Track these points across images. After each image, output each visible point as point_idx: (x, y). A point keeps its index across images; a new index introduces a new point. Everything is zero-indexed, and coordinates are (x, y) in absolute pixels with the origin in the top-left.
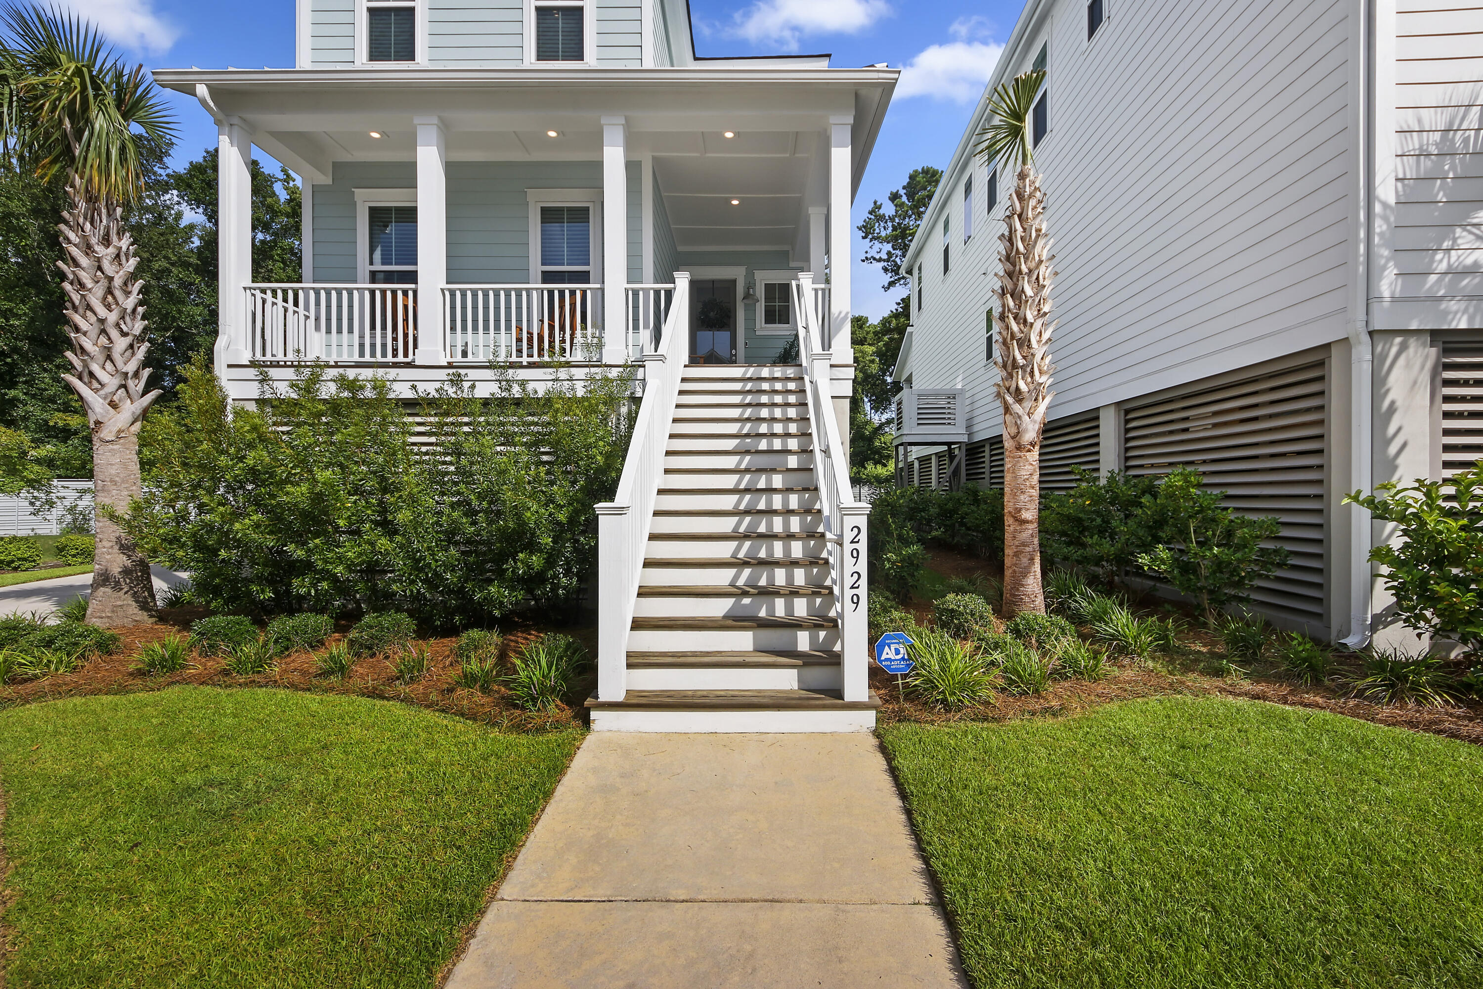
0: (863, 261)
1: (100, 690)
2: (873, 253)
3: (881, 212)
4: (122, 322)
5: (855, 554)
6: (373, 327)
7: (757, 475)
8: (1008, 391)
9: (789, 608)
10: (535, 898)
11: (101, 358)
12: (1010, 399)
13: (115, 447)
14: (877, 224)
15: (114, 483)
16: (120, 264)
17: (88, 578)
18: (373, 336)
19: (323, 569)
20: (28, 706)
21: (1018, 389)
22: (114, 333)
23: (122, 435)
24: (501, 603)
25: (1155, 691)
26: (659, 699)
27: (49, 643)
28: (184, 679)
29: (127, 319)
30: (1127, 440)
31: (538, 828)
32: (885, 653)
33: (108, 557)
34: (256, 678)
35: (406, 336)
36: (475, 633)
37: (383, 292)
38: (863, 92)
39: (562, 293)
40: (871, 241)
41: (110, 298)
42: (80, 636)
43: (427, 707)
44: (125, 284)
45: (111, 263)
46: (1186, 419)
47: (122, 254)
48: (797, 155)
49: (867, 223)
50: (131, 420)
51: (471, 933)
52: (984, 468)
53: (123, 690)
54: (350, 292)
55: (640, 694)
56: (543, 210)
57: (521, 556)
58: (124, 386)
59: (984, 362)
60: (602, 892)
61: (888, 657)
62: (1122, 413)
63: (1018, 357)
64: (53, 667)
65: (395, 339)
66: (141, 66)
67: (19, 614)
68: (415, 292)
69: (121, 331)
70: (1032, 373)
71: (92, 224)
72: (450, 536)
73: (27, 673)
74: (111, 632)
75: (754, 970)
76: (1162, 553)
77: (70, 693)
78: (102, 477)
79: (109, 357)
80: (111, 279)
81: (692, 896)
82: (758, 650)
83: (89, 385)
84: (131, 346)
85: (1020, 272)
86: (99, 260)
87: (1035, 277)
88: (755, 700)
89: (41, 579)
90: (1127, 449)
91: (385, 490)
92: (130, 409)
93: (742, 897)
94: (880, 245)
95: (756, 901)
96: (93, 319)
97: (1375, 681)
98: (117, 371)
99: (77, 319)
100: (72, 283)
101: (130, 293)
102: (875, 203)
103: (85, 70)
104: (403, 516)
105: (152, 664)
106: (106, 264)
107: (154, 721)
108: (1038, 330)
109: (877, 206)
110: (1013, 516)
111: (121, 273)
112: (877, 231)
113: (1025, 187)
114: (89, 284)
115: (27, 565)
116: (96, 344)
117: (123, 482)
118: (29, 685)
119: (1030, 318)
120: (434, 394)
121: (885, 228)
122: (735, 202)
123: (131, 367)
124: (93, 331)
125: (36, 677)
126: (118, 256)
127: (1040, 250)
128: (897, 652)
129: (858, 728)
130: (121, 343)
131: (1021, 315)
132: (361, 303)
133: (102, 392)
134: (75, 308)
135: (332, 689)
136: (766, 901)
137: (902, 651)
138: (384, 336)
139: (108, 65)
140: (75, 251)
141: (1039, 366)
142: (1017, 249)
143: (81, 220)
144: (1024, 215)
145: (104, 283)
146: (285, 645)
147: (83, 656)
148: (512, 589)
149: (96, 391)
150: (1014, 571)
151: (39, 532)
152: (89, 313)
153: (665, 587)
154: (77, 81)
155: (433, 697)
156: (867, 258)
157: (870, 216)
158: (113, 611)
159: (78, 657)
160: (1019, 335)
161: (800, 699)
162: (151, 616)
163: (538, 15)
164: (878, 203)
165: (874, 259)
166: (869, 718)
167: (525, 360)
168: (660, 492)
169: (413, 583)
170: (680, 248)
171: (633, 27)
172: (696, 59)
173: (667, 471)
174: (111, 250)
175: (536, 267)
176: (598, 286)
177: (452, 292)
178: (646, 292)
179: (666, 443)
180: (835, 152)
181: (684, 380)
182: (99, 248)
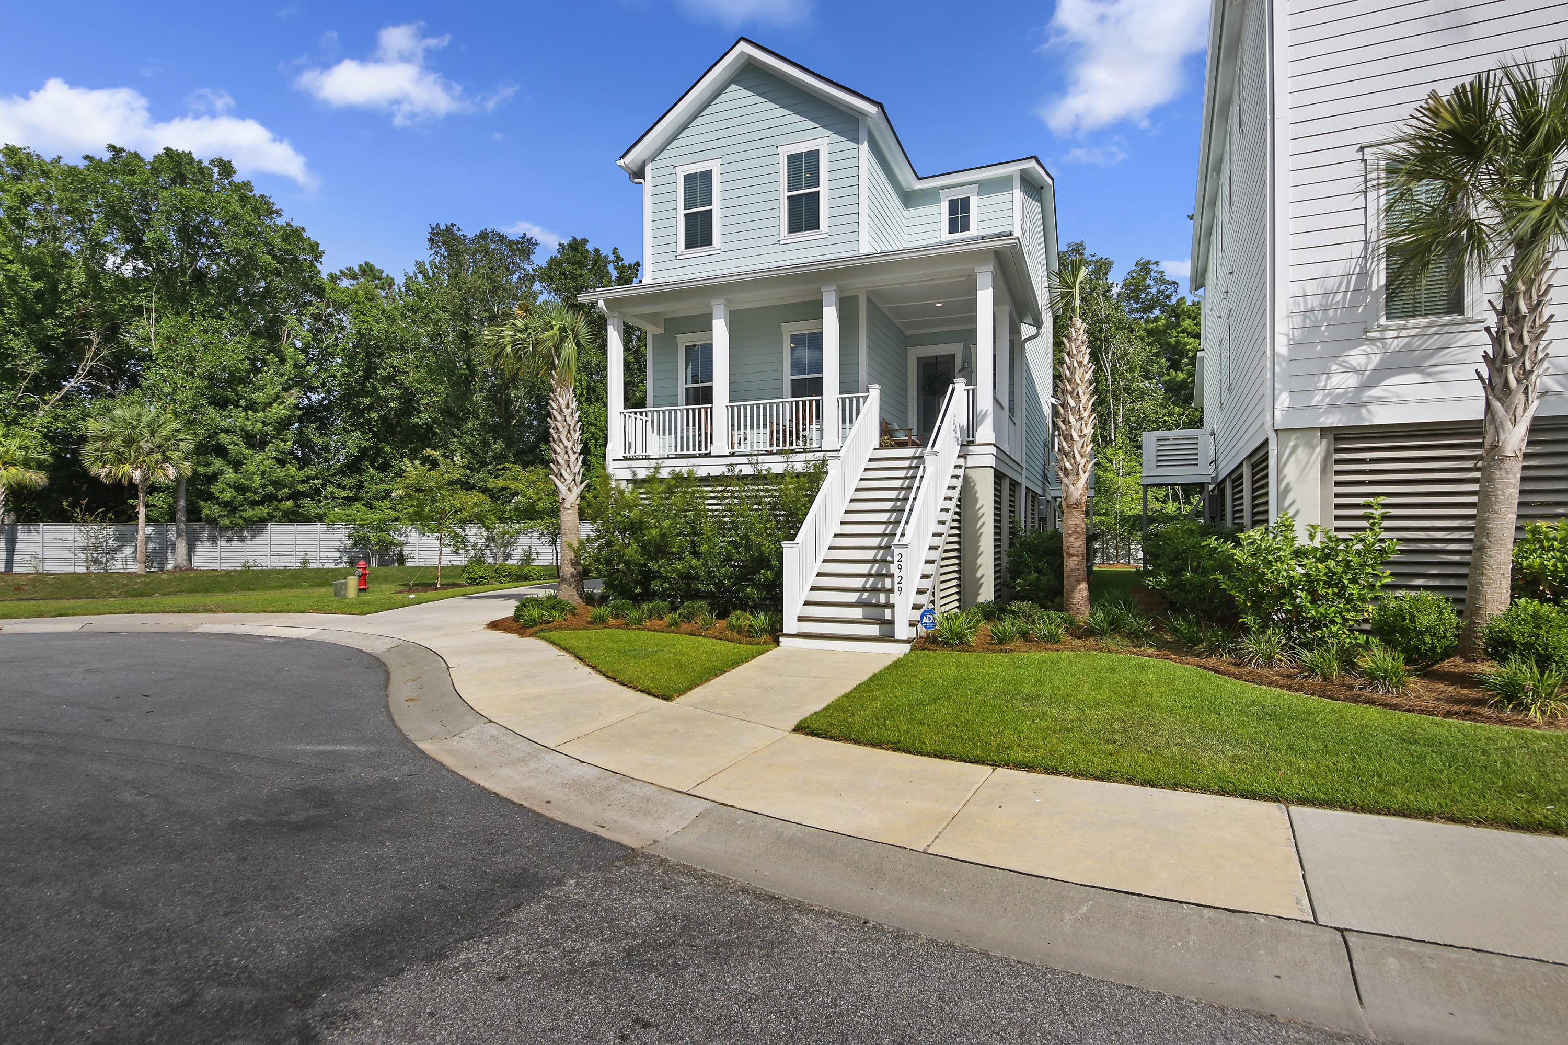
4: (573, 447)
6: (688, 425)
9: (887, 598)
11: (565, 466)
12: (1062, 475)
13: (569, 511)
15: (569, 530)
16: (573, 417)
18: (688, 431)
19: (666, 576)
20: (553, 632)
21: (1065, 468)
22: (570, 453)
23: (573, 505)
24: (753, 598)
26: (810, 634)
27: (553, 607)
28: (607, 627)
29: (575, 444)
33: (567, 569)
34: (640, 627)
35: (706, 434)
36: (738, 612)
37: (694, 410)
39: (804, 403)
41: (569, 435)
42: (564, 605)
43: (711, 638)
44: (575, 427)
45: (569, 417)
47: (574, 412)
50: (576, 497)
53: (586, 629)
54: (676, 411)
55: (806, 632)
56: (792, 336)
58: (574, 480)
63: (1066, 447)
64: (557, 617)
65: (700, 435)
68: (711, 408)
69: (573, 451)
71: (561, 398)
72: (727, 560)
79: (569, 466)
80: (570, 426)
82: (865, 617)
83: (560, 480)
84: (577, 459)
86: (565, 416)
87: (1075, 394)
91: (695, 534)
92: (577, 491)
96: (562, 446)
98: (571, 472)
99: (556, 447)
100: (553, 429)
101: (576, 431)
104: (704, 548)
106: (567, 418)
111: (573, 421)
114: (561, 429)
116: (563, 459)
120: (717, 474)
122: (939, 305)
123: (577, 470)
124: (562, 453)
126: (572, 413)
129: (900, 652)
130: (573, 457)
131: (1067, 419)
132: (681, 417)
133: (565, 484)
134: (554, 441)
135: (674, 632)
138: (694, 431)
140: (555, 413)
141: (1080, 452)
143: (557, 397)
145: (567, 427)
148: (758, 590)
149: (563, 483)
150: (1067, 589)
151: (454, 563)
152: (560, 444)
153: (826, 586)
155: (716, 634)
158: (569, 597)
159: (565, 614)
161: (876, 638)
163: (789, 201)
166: (907, 647)
167: (775, 449)
168: (836, 536)
169: (709, 585)
170: (908, 333)
171: (853, 200)
172: (919, 179)
173: (842, 523)
174: (570, 410)
175: (788, 377)
176: (819, 398)
177: (733, 408)
178: (851, 399)
179: (846, 505)
180: (980, 293)
181: (871, 460)
182: (564, 410)
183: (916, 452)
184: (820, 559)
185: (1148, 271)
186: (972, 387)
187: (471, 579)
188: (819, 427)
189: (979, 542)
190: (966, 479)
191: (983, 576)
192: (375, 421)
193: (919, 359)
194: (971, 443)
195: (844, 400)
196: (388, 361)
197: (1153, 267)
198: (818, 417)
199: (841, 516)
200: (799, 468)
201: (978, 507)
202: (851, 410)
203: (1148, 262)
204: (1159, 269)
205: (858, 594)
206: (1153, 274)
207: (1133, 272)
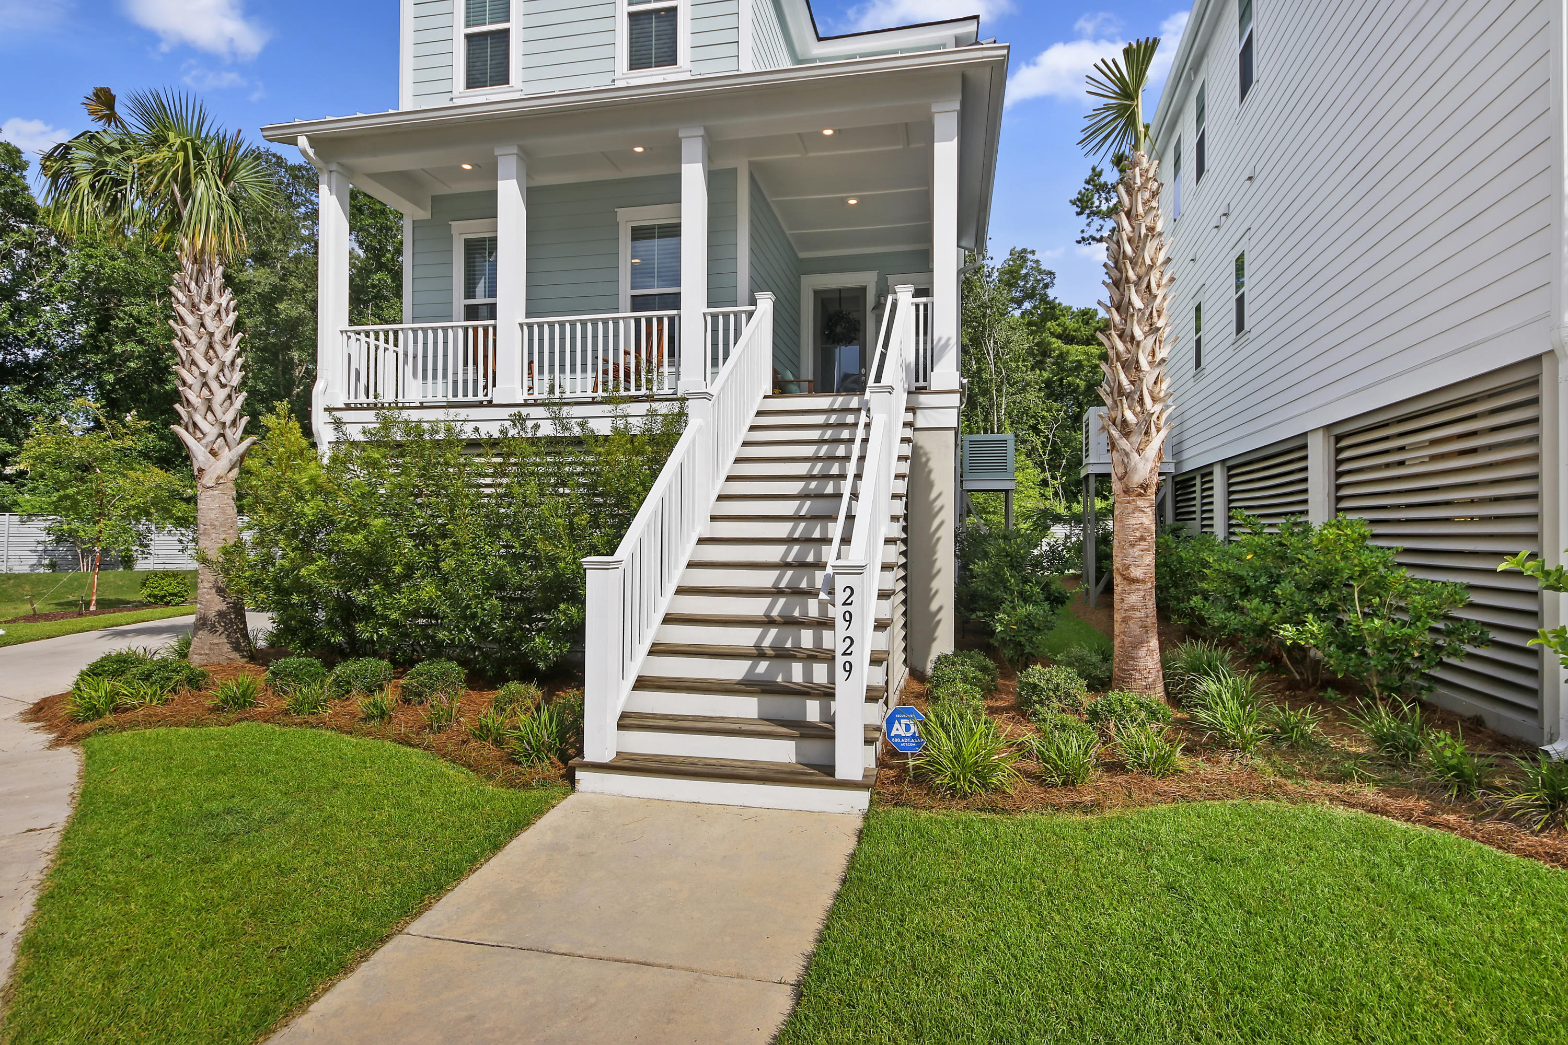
0: (1079, 242)
1: (182, 722)
2: (1092, 231)
3: (1102, 180)
4: (221, 375)
5: (848, 618)
6: (466, 364)
7: (812, 522)
8: (1114, 423)
9: (808, 673)
10: (436, 936)
11: (203, 409)
12: (1115, 433)
13: (215, 493)
14: (1096, 196)
15: (214, 527)
16: (221, 320)
17: (191, 619)
18: (465, 372)
19: (382, 615)
20: (124, 733)
21: (1124, 421)
22: (214, 385)
23: (221, 481)
24: (546, 655)
25: (1240, 793)
26: (646, 763)
27: (147, 677)
28: (251, 716)
29: (226, 370)
30: (1339, 475)
31: (474, 877)
32: (894, 728)
33: (208, 597)
34: (311, 719)
35: (486, 369)
36: (514, 686)
37: (465, 328)
38: (970, 72)
39: (649, 321)
40: (1088, 217)
41: (211, 352)
42: (174, 671)
43: (443, 756)
44: (225, 338)
45: (213, 319)
46: (1402, 449)
47: (222, 310)
48: (912, 146)
49: (1083, 196)
50: (229, 467)
51: (365, 957)
52: (1194, 505)
53: (199, 723)
55: (630, 757)
56: (634, 229)
57: (562, 606)
58: (223, 435)
59: (1193, 371)
60: (492, 939)
61: (898, 733)
62: (1332, 440)
63: (1125, 382)
64: (148, 699)
65: (475, 371)
66: (240, 131)
67: (133, 649)
68: (495, 328)
69: (221, 383)
70: (1141, 401)
71: (197, 284)
72: (498, 584)
73: (126, 703)
74: (202, 669)
75: (585, 1019)
76: (1313, 626)
77: (159, 724)
78: (203, 521)
79: (210, 409)
80: (211, 335)
81: (574, 951)
82: (763, 719)
83: (193, 434)
84: (229, 397)
85: (1127, 280)
86: (201, 317)
87: (1144, 285)
88: (742, 771)
89: (184, 615)
90: (1339, 487)
92: (228, 456)
93: (616, 957)
94: (1101, 222)
95: (628, 962)
96: (197, 373)
97: (1527, 800)
98: (217, 420)
99: (184, 373)
100: (180, 341)
101: (229, 346)
102: (1094, 169)
103: (189, 143)
105: (225, 701)
106: (208, 321)
107: (212, 753)
108: (1149, 349)
109: (1097, 173)
110: (1121, 574)
111: (221, 328)
112: (1097, 203)
113: (1135, 177)
114: (194, 340)
115: (177, 600)
116: (199, 396)
117: (221, 526)
118: (128, 714)
119: (1138, 333)
120: (496, 435)
121: (1106, 199)
122: (852, 202)
123: (228, 418)
124: (196, 384)
125: (134, 708)
126: (218, 312)
127: (1152, 252)
128: (908, 728)
129: (848, 809)
130: (220, 394)
131: (1128, 332)
132: (455, 341)
133: (204, 441)
134: (182, 363)
135: (369, 734)
136: (638, 963)
137: (913, 729)
139: (211, 134)
140: (182, 311)
141: (1151, 393)
142: (1124, 252)
143: (187, 281)
144: (1133, 212)
145: (206, 338)
146: (343, 688)
147: (174, 690)
148: (557, 640)
149: (199, 440)
150: (1123, 641)
152: (193, 367)
153: (684, 645)
154: (181, 155)
155: (451, 747)
156: (1083, 239)
157: (1087, 187)
158: (210, 649)
159: (169, 691)
160: (1125, 356)
161: (792, 773)
162: (243, 657)
163: (631, 21)
164: (1098, 169)
165: (1094, 239)
166: (862, 799)
168: (701, 541)
169: (461, 631)
170: (802, 255)
171: (730, 21)
172: (820, 39)
173: (713, 518)
174: (213, 307)
175: (626, 292)
176: (675, 312)
177: (530, 326)
178: (726, 316)
179: (720, 486)
180: (939, 147)
181: (759, 413)
182: (202, 306)
183: (833, 403)
184: (671, 588)
185: (1025, 260)
186: (924, 300)
187: (155, 596)
188: (673, 370)
189: (934, 553)
190: (915, 449)
191: (940, 608)
192: (110, 384)
193: (817, 293)
194: (920, 390)
195: (715, 317)
196: (126, 309)
197: (1030, 256)
198: (671, 354)
199: (710, 505)
200: (637, 425)
201: (933, 496)
202: (726, 330)
203: (1024, 251)
204: (1035, 258)
205: (748, 663)
206: (1029, 263)
207: (1009, 260)
